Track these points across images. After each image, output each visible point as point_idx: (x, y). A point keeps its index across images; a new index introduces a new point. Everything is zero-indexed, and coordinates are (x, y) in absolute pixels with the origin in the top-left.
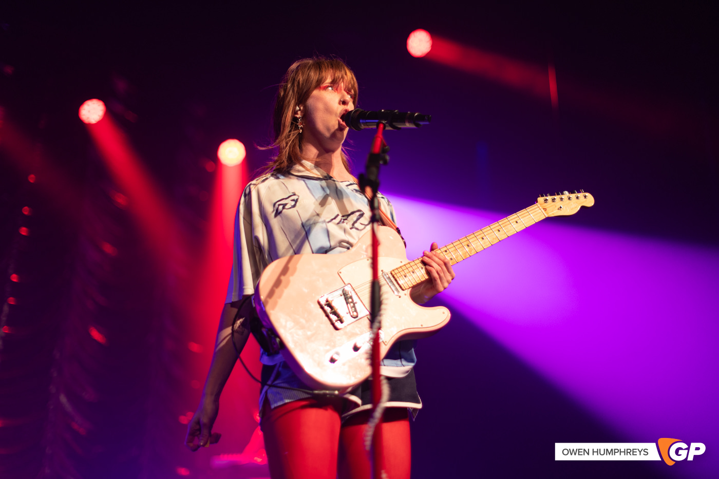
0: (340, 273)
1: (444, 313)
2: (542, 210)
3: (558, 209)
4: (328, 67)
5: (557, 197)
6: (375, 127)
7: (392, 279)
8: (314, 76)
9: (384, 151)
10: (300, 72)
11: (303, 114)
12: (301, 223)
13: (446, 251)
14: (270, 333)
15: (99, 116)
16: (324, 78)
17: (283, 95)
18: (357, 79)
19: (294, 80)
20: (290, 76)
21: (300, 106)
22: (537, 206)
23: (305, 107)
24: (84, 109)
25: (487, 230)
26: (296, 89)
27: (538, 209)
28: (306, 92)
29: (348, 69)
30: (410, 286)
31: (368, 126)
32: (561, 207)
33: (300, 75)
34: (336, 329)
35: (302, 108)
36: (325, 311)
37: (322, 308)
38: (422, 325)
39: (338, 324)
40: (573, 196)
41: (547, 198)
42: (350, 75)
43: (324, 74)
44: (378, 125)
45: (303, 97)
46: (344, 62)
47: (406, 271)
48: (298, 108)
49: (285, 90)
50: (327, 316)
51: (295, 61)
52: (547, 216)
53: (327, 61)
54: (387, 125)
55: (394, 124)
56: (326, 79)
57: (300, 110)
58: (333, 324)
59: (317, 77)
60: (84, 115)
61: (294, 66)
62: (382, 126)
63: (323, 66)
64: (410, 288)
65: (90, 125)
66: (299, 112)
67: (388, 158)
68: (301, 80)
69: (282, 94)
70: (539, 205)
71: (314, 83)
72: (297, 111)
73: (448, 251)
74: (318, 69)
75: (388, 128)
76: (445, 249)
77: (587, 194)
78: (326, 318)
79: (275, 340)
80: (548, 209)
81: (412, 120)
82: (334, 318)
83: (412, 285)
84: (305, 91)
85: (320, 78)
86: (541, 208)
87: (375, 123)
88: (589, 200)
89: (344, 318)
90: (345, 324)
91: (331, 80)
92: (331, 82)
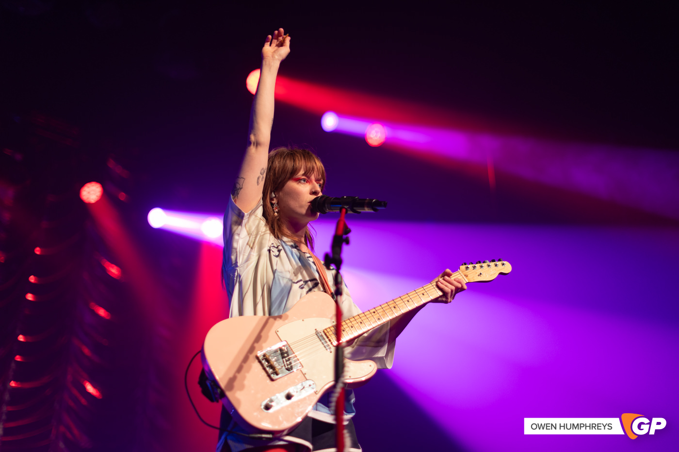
0: (278, 331)
1: (370, 366)
2: (464, 276)
3: (479, 276)
5: (478, 265)
6: (338, 211)
7: (324, 336)
11: (278, 200)
13: (374, 312)
14: (212, 384)
15: (97, 196)
21: (276, 193)
22: (458, 273)
23: (280, 194)
24: (85, 191)
25: (412, 294)
27: (460, 275)
28: (280, 182)
31: (332, 210)
32: (481, 274)
34: (272, 380)
36: (262, 365)
37: (260, 362)
38: (350, 377)
39: (274, 377)
40: (492, 264)
41: (469, 266)
44: (341, 210)
45: (278, 186)
48: (273, 195)
50: (264, 369)
52: (468, 281)
54: (349, 209)
55: (355, 208)
57: (275, 197)
58: (269, 376)
60: (84, 196)
62: (344, 210)
65: (89, 204)
66: (275, 199)
70: (461, 272)
73: (376, 312)
75: (350, 212)
76: (374, 310)
77: (505, 262)
78: (263, 371)
79: (217, 390)
80: (469, 276)
81: (370, 205)
82: (270, 371)
86: (462, 274)
87: (339, 208)
88: (506, 268)
89: (279, 371)
90: (280, 376)
91: (303, 173)
92: (303, 175)
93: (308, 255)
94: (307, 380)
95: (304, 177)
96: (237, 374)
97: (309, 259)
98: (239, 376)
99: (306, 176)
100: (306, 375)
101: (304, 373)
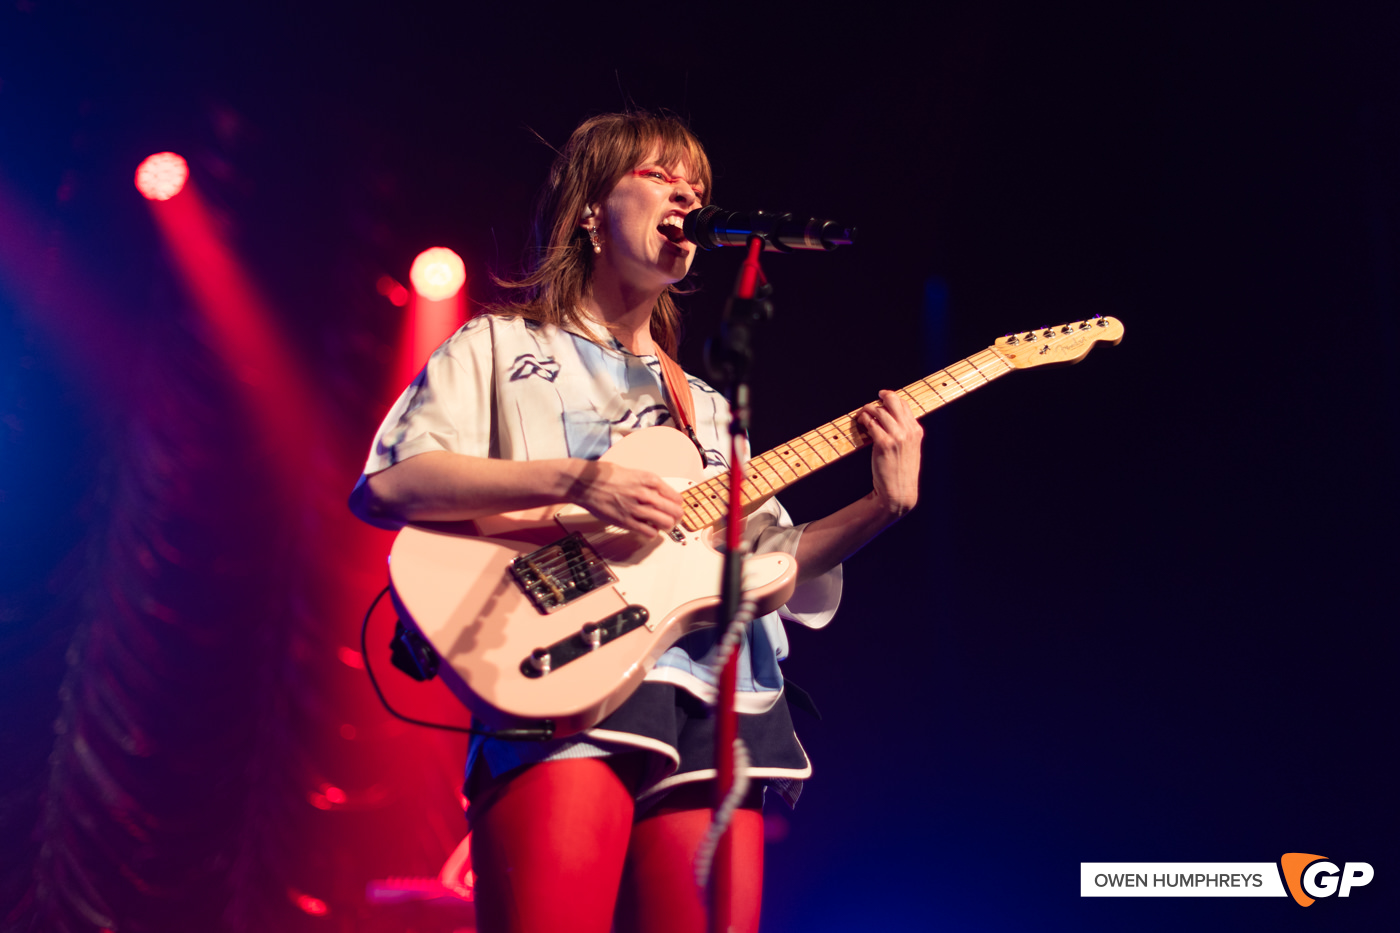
1: (780, 563)
2: (1004, 357)
3: (1041, 353)
4: (653, 130)
5: (1040, 332)
6: (744, 243)
8: (622, 146)
9: (761, 294)
10: (596, 141)
11: (599, 222)
12: (561, 411)
15: (174, 186)
16: (644, 153)
17: (560, 184)
18: (709, 158)
19: (583, 155)
20: (575, 148)
21: (594, 206)
23: (604, 208)
24: (146, 171)
26: (585, 172)
27: (995, 356)
28: (606, 179)
29: (693, 140)
30: (708, 522)
31: (728, 240)
32: (1047, 347)
33: (595, 146)
35: (597, 211)
36: (522, 585)
37: (517, 579)
41: (1018, 336)
42: (697, 151)
43: (643, 144)
44: (749, 241)
45: (600, 188)
46: (685, 125)
47: (699, 497)
48: (588, 211)
49: (564, 174)
50: (527, 593)
51: (587, 119)
52: (1011, 370)
53: (651, 121)
54: (768, 241)
55: (782, 240)
56: (646, 156)
57: (593, 215)
59: (631, 149)
60: (146, 182)
61: (585, 127)
63: (643, 128)
64: (706, 527)
65: (156, 202)
66: (591, 219)
67: (769, 308)
68: (597, 155)
69: (557, 182)
70: (997, 350)
71: (623, 162)
72: (588, 217)
74: (633, 135)
75: (770, 248)
77: (1108, 318)
80: (1017, 356)
83: (711, 521)
84: (604, 177)
85: (635, 152)
86: (999, 356)
87: (745, 237)
88: (1112, 330)
91: (657, 159)
92: (657, 163)
93: (649, 360)
95: (658, 169)
96: (482, 619)
97: (653, 367)
98: (488, 622)
99: (663, 166)
100: (624, 596)
101: (621, 593)
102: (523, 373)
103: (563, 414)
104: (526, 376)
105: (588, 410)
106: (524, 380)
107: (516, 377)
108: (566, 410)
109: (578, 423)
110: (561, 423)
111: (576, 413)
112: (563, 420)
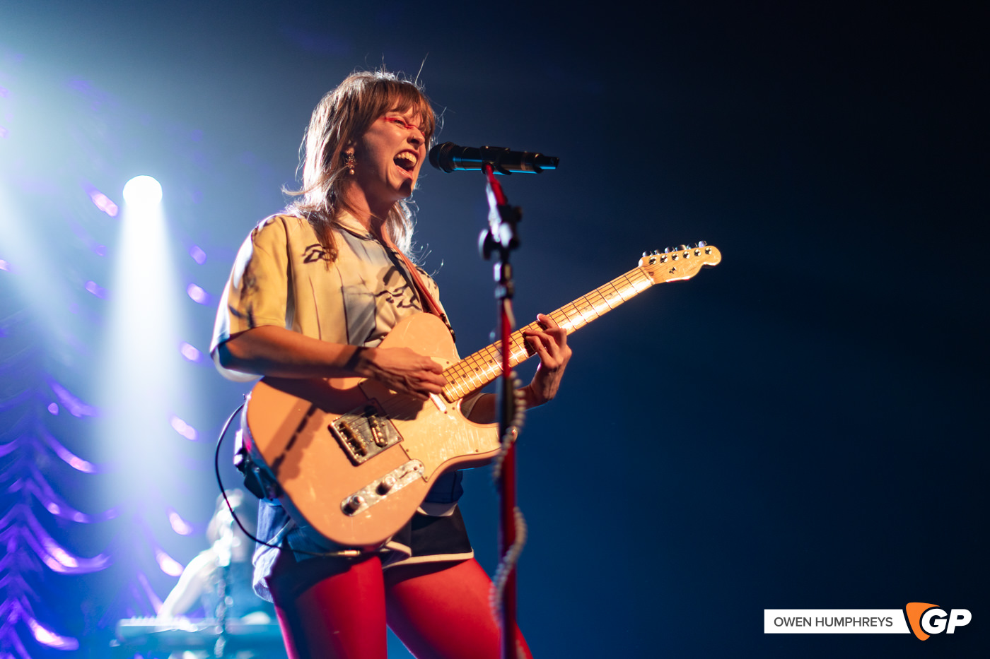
2: (648, 274)
3: (670, 272)
5: (669, 255)
11: (357, 151)
12: (341, 285)
22: (638, 270)
23: (360, 141)
30: (461, 396)
32: (674, 269)
34: (355, 464)
35: (356, 143)
36: (339, 440)
37: (335, 436)
39: (358, 458)
40: (692, 251)
41: (656, 258)
44: (484, 167)
47: (455, 376)
50: (342, 447)
54: (495, 167)
55: (503, 166)
57: (353, 145)
58: (350, 458)
59: (382, 100)
62: (489, 169)
64: (460, 398)
66: (351, 147)
70: (641, 269)
71: (376, 109)
75: (496, 172)
77: (713, 248)
82: (352, 449)
83: (463, 395)
85: (384, 103)
88: (713, 257)
89: (367, 449)
90: (369, 455)
94: (410, 459)
95: (401, 118)
100: (407, 453)
101: (405, 449)
102: (313, 258)
103: (342, 288)
104: (315, 260)
105: (359, 284)
106: (314, 263)
107: (308, 260)
108: (344, 285)
109: (353, 294)
110: (341, 294)
111: (351, 287)
112: (343, 292)
